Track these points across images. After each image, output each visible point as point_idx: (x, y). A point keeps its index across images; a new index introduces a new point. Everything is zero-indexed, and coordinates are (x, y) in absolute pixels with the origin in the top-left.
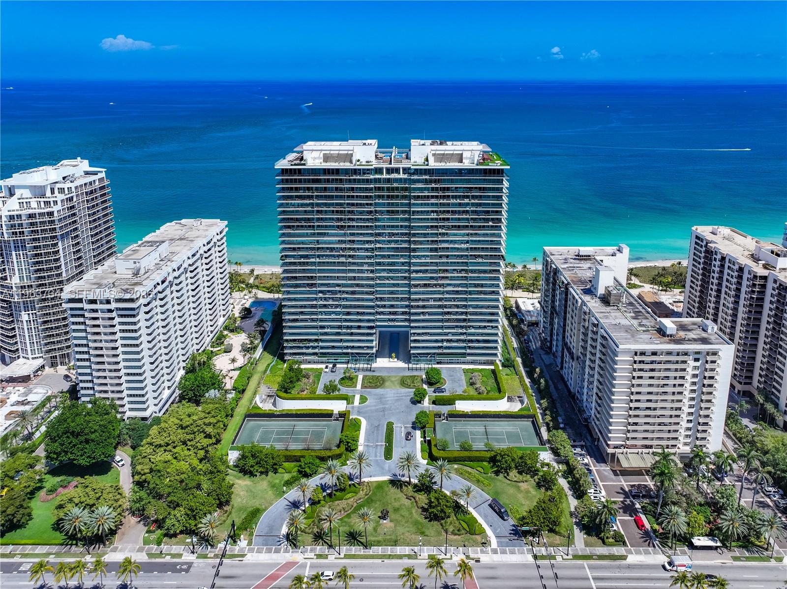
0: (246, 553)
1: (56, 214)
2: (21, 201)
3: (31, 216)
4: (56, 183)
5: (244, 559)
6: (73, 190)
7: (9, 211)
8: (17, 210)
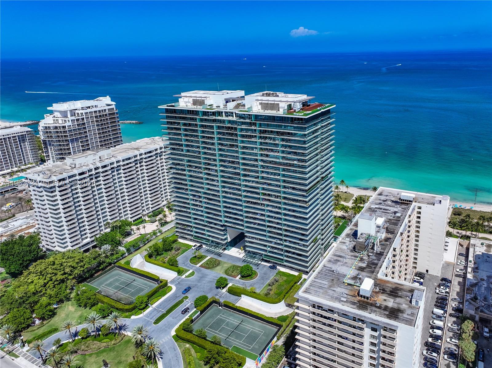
0: (20, 356)
1: (67, 127)
2: (54, 119)
3: (56, 128)
4: (76, 109)
5: (15, 359)
6: (84, 114)
7: (45, 124)
8: (52, 124)
